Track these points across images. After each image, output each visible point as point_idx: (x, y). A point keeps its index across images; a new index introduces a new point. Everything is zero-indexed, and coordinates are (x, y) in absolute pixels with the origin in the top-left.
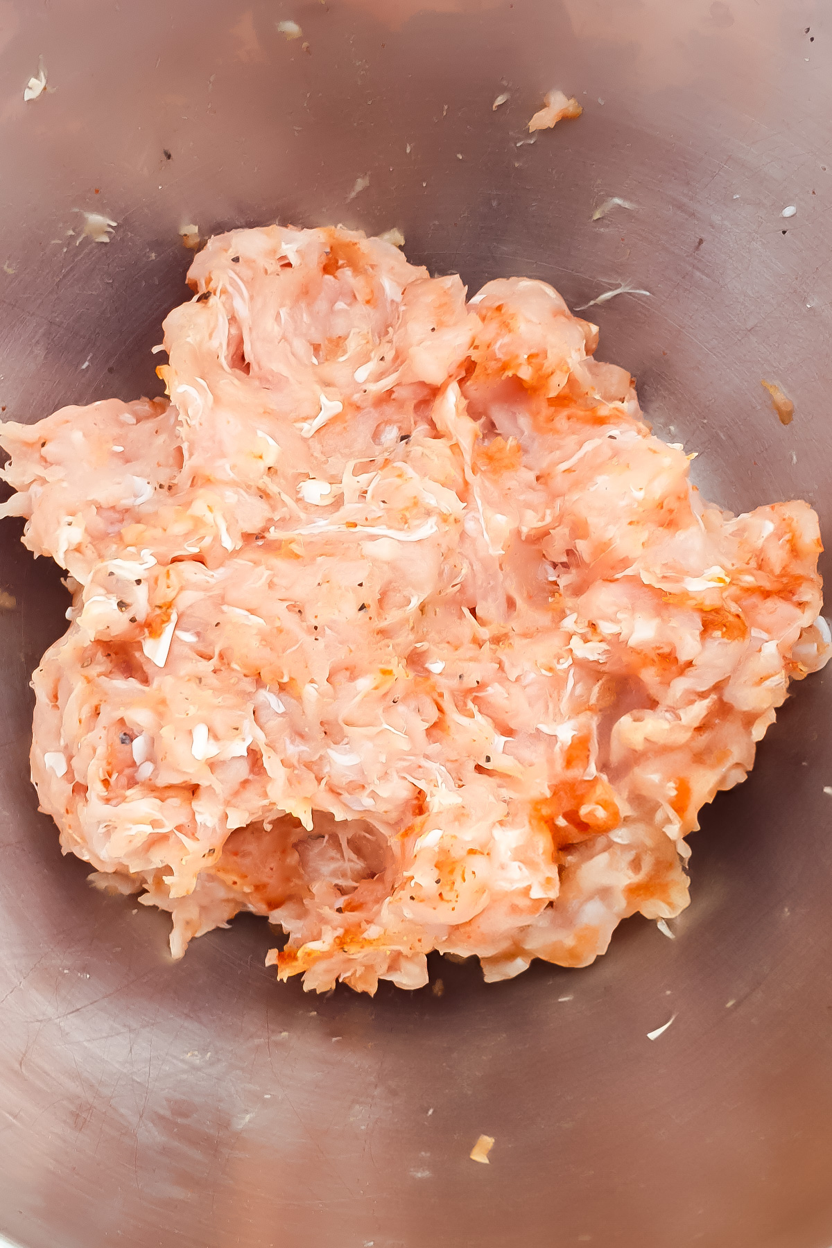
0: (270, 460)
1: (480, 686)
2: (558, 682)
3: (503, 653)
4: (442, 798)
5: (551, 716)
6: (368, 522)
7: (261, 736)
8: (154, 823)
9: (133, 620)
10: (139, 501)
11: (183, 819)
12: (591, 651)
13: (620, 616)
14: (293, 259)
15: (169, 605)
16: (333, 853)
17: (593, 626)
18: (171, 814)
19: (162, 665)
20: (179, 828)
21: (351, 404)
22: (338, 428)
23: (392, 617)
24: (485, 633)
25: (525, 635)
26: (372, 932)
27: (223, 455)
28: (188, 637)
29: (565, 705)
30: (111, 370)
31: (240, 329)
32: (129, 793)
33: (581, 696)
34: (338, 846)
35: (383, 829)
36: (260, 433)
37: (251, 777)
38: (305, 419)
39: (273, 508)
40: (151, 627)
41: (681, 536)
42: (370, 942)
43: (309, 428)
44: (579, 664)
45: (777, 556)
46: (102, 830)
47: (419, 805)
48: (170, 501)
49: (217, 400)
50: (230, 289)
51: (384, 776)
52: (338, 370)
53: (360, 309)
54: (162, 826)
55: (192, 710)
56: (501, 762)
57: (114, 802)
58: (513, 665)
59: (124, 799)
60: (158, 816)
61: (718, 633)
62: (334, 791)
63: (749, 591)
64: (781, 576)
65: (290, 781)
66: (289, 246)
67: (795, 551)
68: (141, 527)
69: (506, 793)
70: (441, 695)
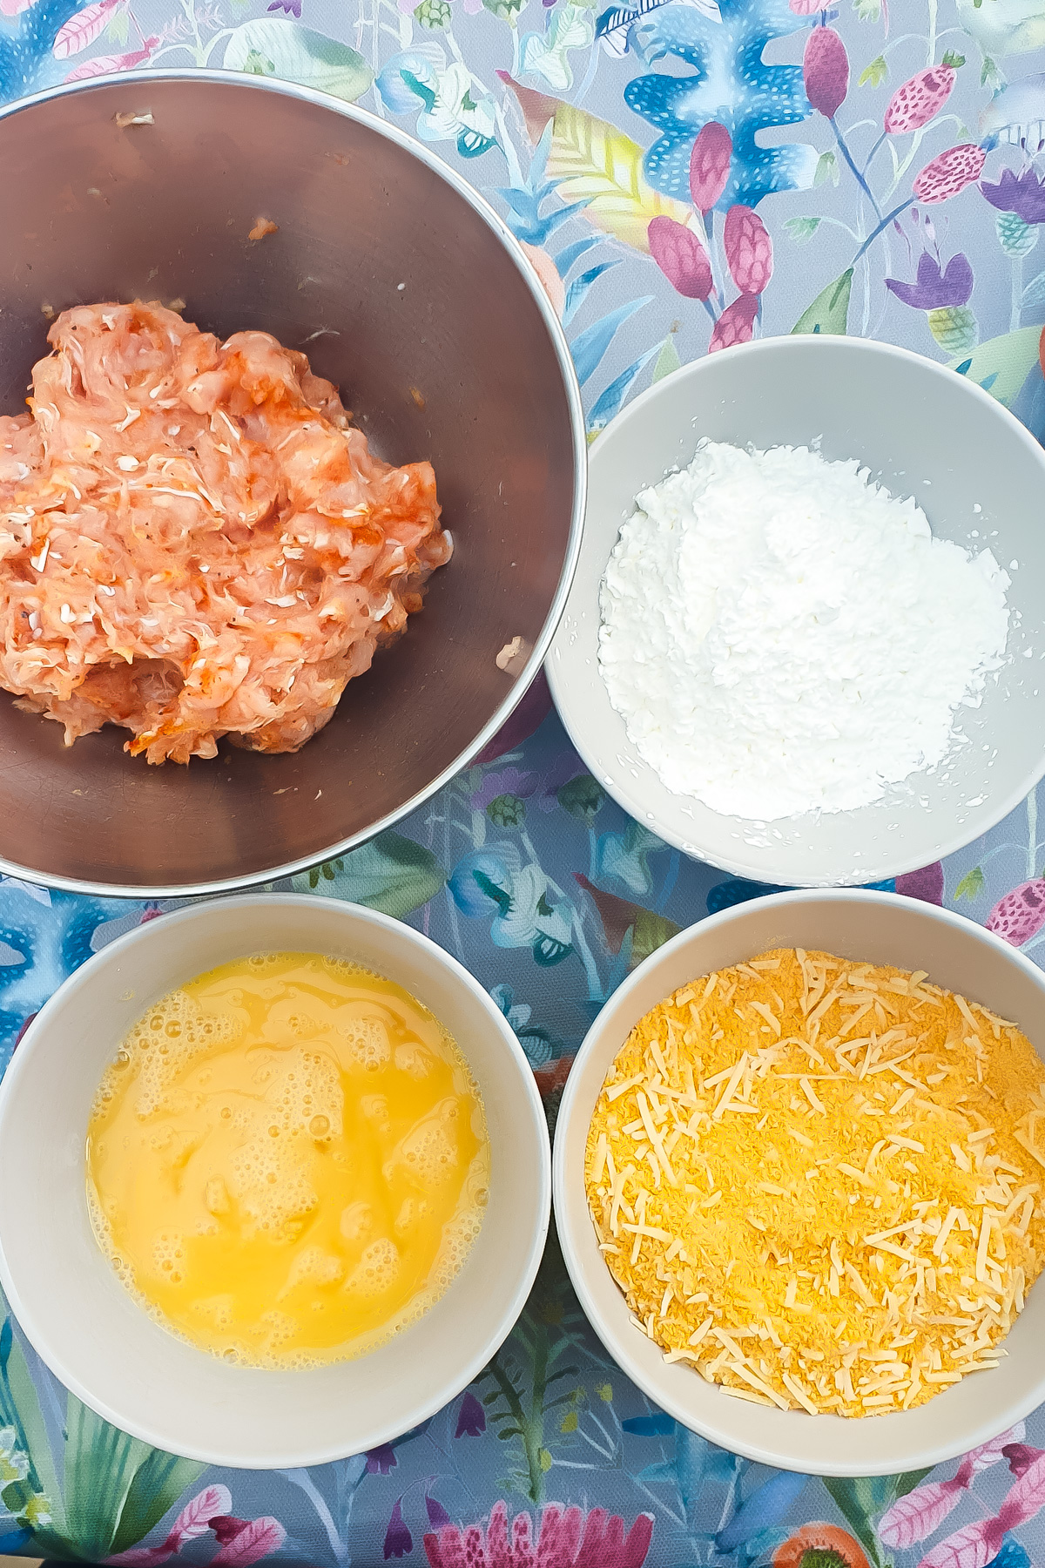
0: (95, 447)
1: (232, 579)
2: (277, 574)
3: (245, 559)
4: (206, 642)
5: (274, 594)
6: (161, 485)
7: (100, 611)
8: (43, 661)
9: (24, 546)
10: (23, 477)
11: (60, 660)
12: (294, 554)
13: (308, 532)
14: (111, 326)
15: (45, 537)
16: (158, 685)
17: (295, 539)
18: (54, 657)
19: (42, 571)
20: (59, 665)
21: (148, 411)
22: (140, 425)
23: (172, 540)
24: (234, 548)
25: (257, 548)
26: (178, 722)
27: (66, 447)
28: (56, 556)
29: (282, 586)
30: (6, 397)
31: (79, 371)
32: (29, 645)
33: (293, 582)
34: (160, 681)
35: (177, 663)
36: (89, 433)
37: (97, 635)
38: (119, 421)
39: (101, 475)
40: (34, 550)
41: (343, 486)
42: (178, 727)
43: (120, 427)
44: (289, 561)
45: (409, 495)
46: (15, 667)
47: (194, 645)
48: (39, 476)
49: (62, 415)
50: (71, 347)
51: (173, 631)
52: (139, 392)
53: (155, 352)
54: (49, 664)
55: (60, 595)
56: (242, 620)
57: (21, 650)
58: (251, 566)
59: (27, 648)
60: (46, 657)
61: (361, 541)
62: (147, 643)
63: (388, 517)
64: (410, 507)
65: (119, 637)
66: (108, 317)
67: (420, 492)
68: (25, 493)
69: (245, 638)
70: (205, 585)
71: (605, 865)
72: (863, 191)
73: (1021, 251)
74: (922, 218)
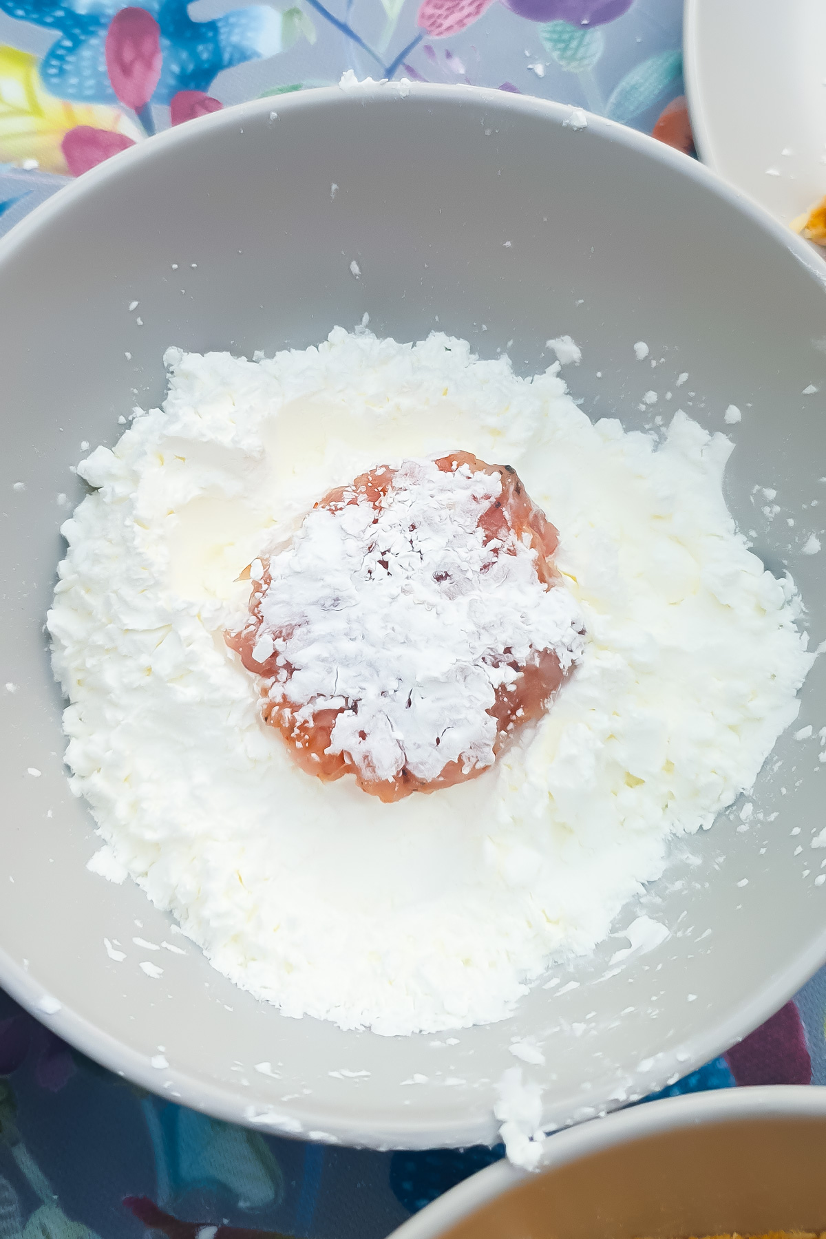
71: (187, 1169)
72: (352, 42)
73: (586, 62)
74: (440, 54)
